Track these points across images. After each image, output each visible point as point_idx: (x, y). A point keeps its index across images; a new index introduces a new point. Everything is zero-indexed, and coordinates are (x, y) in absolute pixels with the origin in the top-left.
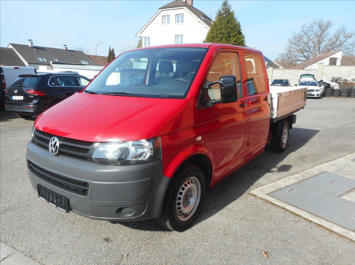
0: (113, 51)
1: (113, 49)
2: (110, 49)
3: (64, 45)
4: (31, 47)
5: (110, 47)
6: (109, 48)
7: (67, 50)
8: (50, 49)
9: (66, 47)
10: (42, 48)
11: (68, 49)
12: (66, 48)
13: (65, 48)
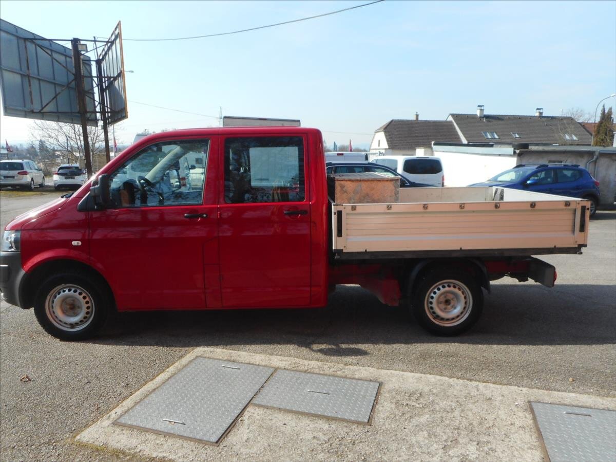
0: (610, 113)
1: (611, 109)
2: (604, 110)
3: (537, 109)
4: (480, 117)
5: (604, 106)
6: (602, 108)
7: (541, 116)
8: (510, 118)
9: (541, 111)
10: (498, 117)
11: (543, 115)
12: (541, 113)
13: (537, 114)
